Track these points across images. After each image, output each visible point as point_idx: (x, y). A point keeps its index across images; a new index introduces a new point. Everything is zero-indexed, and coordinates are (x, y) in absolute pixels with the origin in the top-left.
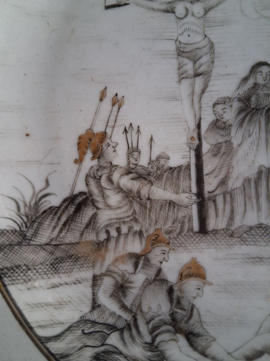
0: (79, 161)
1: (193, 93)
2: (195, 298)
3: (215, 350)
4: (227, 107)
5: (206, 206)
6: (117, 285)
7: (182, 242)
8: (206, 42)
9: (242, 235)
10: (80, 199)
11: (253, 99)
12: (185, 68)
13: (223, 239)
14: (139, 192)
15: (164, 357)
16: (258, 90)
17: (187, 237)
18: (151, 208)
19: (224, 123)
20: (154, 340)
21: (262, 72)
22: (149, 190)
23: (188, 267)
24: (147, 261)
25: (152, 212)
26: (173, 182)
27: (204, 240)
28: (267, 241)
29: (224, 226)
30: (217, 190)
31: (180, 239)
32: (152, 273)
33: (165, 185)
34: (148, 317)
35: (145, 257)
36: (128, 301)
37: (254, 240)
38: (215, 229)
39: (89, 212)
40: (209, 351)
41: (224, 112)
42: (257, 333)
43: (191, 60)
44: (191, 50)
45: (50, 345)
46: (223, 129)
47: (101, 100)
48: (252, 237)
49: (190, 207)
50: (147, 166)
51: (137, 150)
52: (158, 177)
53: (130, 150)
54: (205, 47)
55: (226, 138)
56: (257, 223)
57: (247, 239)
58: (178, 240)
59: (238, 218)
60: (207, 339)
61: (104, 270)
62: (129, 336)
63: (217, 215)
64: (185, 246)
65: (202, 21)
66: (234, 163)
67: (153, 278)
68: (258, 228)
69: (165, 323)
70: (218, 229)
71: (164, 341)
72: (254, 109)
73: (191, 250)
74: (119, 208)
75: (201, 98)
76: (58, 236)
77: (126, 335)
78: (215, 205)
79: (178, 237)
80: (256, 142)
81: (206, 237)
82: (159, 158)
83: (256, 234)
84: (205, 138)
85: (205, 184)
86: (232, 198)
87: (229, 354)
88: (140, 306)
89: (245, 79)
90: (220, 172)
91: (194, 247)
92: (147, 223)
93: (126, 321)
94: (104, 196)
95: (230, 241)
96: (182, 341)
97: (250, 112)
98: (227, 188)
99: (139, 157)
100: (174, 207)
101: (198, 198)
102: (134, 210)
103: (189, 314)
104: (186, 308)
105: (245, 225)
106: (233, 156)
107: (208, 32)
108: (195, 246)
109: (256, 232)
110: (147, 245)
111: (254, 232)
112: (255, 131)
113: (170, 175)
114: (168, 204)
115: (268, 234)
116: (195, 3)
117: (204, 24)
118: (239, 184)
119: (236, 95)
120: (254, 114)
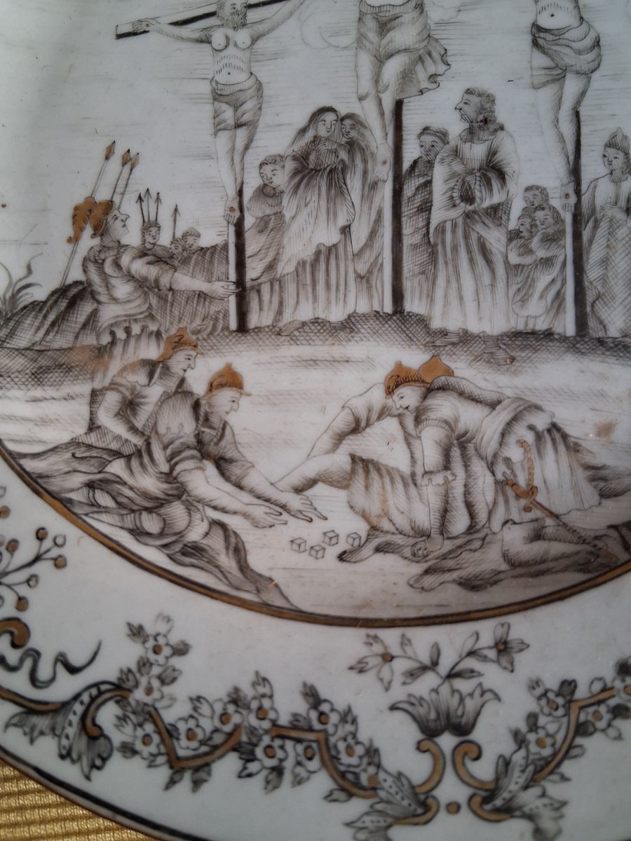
0: (74, 240)
1: (233, 149)
2: (227, 413)
3: (254, 480)
5: (247, 297)
6: (125, 401)
7: (214, 343)
8: (253, 79)
10: (74, 291)
11: (312, 157)
12: (223, 116)
13: (267, 339)
14: (157, 281)
15: (185, 490)
16: (318, 144)
17: (221, 337)
18: (174, 301)
19: (274, 189)
20: (172, 469)
21: (325, 121)
22: (172, 278)
23: (220, 375)
24: (167, 370)
25: (174, 306)
26: (204, 267)
27: (242, 340)
28: (324, 339)
29: (269, 322)
30: (263, 277)
31: (212, 340)
32: (172, 384)
33: (193, 271)
34: (166, 440)
35: (163, 364)
36: (139, 422)
37: (308, 338)
38: (258, 325)
39: (86, 308)
40: (245, 482)
41: (274, 175)
42: (309, 455)
43: (230, 105)
44: (231, 93)
45: (23, 462)
46: (272, 196)
47: (107, 158)
48: (305, 335)
49: (226, 300)
50: (169, 247)
51: (156, 224)
52: (184, 261)
53: (145, 225)
54: (251, 88)
55: (276, 209)
56: (313, 317)
57: (299, 338)
58: (209, 341)
59: (287, 311)
60: (244, 465)
61: (107, 383)
62: (138, 464)
63: (261, 309)
64: (218, 349)
65: (248, 53)
66: (286, 241)
67: (173, 390)
68: (313, 323)
69: (189, 447)
70: (262, 326)
71: (187, 470)
72: (312, 170)
73: (225, 354)
74: (129, 301)
75: (243, 156)
76: (43, 339)
77: (135, 463)
78: (260, 297)
79: (208, 337)
80: (314, 213)
81: (245, 337)
82: (185, 235)
83: (310, 331)
84: (248, 209)
85: (247, 269)
86: (281, 287)
87: (272, 484)
88: (155, 428)
89: (303, 131)
90: (267, 253)
91: (230, 350)
92: (168, 321)
93: (135, 446)
94: (108, 286)
95: (276, 340)
96: (210, 468)
97: (308, 174)
98: (275, 273)
99: (159, 234)
100: (205, 300)
101: (238, 287)
102: (150, 304)
103: (219, 434)
104: (216, 425)
105: (296, 321)
106: (284, 232)
108: (232, 348)
109: (310, 329)
110: (166, 349)
111: (308, 328)
112: (313, 199)
113: (200, 257)
114: (197, 296)
115: (325, 330)
116: (239, 30)
117: (250, 58)
118: (290, 268)
119: (290, 152)
120: (312, 176)
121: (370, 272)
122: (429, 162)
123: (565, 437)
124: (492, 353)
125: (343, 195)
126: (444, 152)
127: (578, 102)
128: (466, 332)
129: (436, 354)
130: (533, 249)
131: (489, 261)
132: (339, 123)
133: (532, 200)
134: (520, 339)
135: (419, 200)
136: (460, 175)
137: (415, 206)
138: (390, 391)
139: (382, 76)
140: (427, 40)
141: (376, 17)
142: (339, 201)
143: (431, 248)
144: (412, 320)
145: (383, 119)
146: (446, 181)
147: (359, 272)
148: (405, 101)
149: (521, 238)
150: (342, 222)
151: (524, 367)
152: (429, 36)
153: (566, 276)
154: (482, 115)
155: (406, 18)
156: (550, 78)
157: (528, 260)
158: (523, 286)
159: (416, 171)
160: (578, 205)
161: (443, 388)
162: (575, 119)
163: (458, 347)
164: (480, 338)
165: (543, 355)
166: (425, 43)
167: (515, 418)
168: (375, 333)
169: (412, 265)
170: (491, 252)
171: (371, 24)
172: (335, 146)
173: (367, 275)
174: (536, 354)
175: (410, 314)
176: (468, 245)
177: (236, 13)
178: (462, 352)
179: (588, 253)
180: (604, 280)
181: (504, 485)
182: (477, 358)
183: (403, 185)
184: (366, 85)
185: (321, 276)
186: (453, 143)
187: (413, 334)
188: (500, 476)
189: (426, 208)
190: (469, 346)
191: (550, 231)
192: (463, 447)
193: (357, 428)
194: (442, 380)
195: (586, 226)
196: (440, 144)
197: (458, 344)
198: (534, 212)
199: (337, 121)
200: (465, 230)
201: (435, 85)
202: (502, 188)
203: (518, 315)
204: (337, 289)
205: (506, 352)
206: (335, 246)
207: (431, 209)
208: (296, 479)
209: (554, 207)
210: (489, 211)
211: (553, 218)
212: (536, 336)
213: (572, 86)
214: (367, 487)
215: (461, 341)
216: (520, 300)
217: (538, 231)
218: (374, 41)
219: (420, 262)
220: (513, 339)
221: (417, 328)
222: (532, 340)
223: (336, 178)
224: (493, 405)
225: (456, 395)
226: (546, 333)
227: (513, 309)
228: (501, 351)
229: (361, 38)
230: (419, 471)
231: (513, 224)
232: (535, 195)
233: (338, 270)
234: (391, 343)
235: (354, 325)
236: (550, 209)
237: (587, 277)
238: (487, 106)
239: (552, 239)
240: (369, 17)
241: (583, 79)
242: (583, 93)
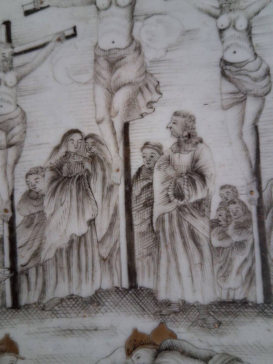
1: (6, 164)
4: (40, 176)
5: (19, 280)
8: (18, 111)
9: (53, 308)
11: (65, 168)
13: (35, 313)
16: (69, 158)
17: (0, 313)
19: (37, 193)
21: (73, 140)
23: (1, 343)
27: (16, 315)
28: (78, 312)
29: (36, 300)
30: (30, 263)
37: (65, 312)
38: (27, 303)
41: (37, 182)
43: (3, 131)
44: (4, 121)
46: (36, 199)
48: (63, 309)
49: (3, 283)
54: (18, 116)
55: (39, 209)
56: (69, 294)
57: (58, 312)
59: (49, 290)
63: (29, 289)
65: (14, 90)
66: (47, 233)
68: (69, 299)
70: (31, 303)
72: (65, 177)
73: (4, 327)
75: (14, 169)
78: (28, 279)
80: (68, 211)
81: (19, 313)
83: (67, 306)
84: (18, 210)
85: (18, 257)
86: (44, 271)
89: (58, 148)
90: (33, 243)
91: (7, 323)
95: (41, 314)
97: (62, 181)
98: (39, 260)
101: (11, 272)
105: (56, 298)
106: (45, 226)
107: (21, 101)
108: (9, 322)
109: (67, 304)
111: (65, 303)
112: (67, 200)
115: (78, 305)
116: (8, 72)
117: (16, 94)
118: (51, 255)
119: (48, 164)
120: (65, 182)
121: (111, 255)
122: (150, 169)
124: (204, 319)
125: (89, 196)
126: (161, 160)
127: (257, 119)
128: (184, 302)
129: (163, 321)
130: (230, 235)
131: (197, 245)
132: (83, 141)
133: (226, 196)
134: (224, 307)
135: (144, 198)
136: (172, 178)
137: (142, 202)
138: (129, 353)
139: (113, 104)
140: (145, 75)
141: (107, 58)
142: (85, 201)
144: (144, 293)
145: (116, 138)
146: (162, 183)
147: (103, 255)
148: (131, 123)
149: (220, 226)
150: (88, 216)
151: (228, 330)
152: (146, 72)
153: (254, 256)
154: (186, 132)
155: (129, 58)
156: (235, 101)
157: (226, 243)
158: (224, 264)
159: (141, 176)
160: (260, 198)
161: (170, 349)
162: (254, 132)
163: (179, 315)
164: (195, 307)
165: (242, 319)
166: (143, 77)
168: (116, 305)
169: (141, 249)
170: (199, 237)
171: (104, 64)
172: (81, 159)
173: (109, 258)
174: (236, 319)
175: (142, 289)
176: (181, 232)
177: (5, 60)
178: (182, 319)
179: (270, 237)
182: (194, 324)
183: (132, 187)
184: (102, 112)
185: (74, 259)
186: (166, 154)
187: (145, 305)
189: (149, 204)
190: (187, 314)
191: (241, 220)
194: (168, 342)
195: (267, 216)
196: (157, 155)
197: (179, 312)
198: (228, 205)
199: (82, 140)
200: (179, 220)
201: (151, 110)
202: (204, 187)
203: (221, 288)
204: (87, 270)
205: (214, 318)
206: (84, 235)
207: (153, 205)
209: (242, 202)
210: (195, 205)
211: (242, 210)
212: (236, 305)
213: (252, 106)
215: (181, 310)
216: (222, 276)
217: (232, 221)
218: (106, 77)
219: (147, 246)
220: (219, 307)
221: (148, 300)
222: (232, 308)
223: (83, 183)
224: (206, 360)
225: (179, 354)
226: (243, 302)
227: (218, 283)
228: (211, 317)
229: (97, 75)
231: (213, 215)
232: (228, 192)
233: (87, 255)
234: (129, 313)
235: (100, 299)
236: (240, 202)
237: (270, 256)
238: (190, 124)
239: (243, 227)
240: (102, 58)
241: (259, 101)
242: (260, 112)
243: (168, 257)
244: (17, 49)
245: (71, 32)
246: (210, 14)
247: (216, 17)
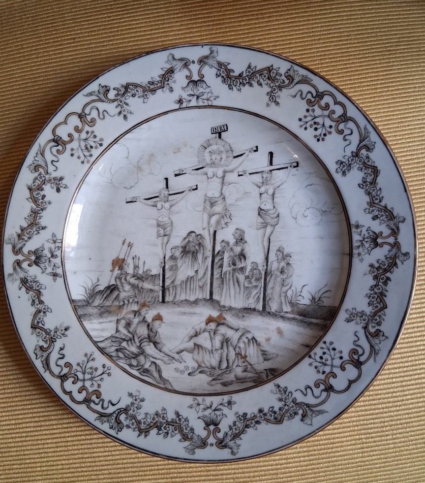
0: (112, 271)
1: (163, 243)
2: (158, 328)
3: (165, 349)
4: (177, 250)
5: (165, 291)
6: (127, 323)
7: (154, 306)
8: (170, 221)
9: (178, 304)
10: (112, 287)
11: (187, 247)
12: (160, 232)
13: (171, 305)
14: (138, 285)
15: (144, 352)
16: (190, 243)
18: (143, 292)
19: (175, 257)
20: (140, 345)
21: (192, 236)
22: (142, 284)
23: (156, 316)
24: (140, 314)
25: (143, 294)
26: (152, 281)
28: (188, 306)
29: (172, 300)
30: (170, 285)
32: (141, 318)
33: (149, 282)
34: (139, 335)
35: (139, 312)
37: (183, 306)
38: (168, 301)
39: (116, 293)
40: (162, 350)
41: (175, 252)
42: (181, 343)
43: (163, 229)
44: (163, 224)
45: (98, 344)
46: (175, 259)
47: (123, 244)
49: (159, 292)
50: (142, 274)
51: (138, 267)
52: (146, 279)
53: (135, 267)
54: (169, 223)
55: (176, 263)
56: (185, 299)
57: (180, 305)
59: (177, 296)
60: (162, 345)
61: (121, 317)
63: (169, 296)
64: (156, 308)
65: (169, 211)
66: (178, 274)
67: (142, 320)
69: (146, 338)
71: (145, 345)
72: (187, 251)
74: (129, 291)
75: (166, 246)
76: (103, 303)
77: (129, 342)
78: (169, 291)
79: (153, 304)
80: (187, 266)
81: (164, 304)
82: (147, 271)
83: (184, 303)
84: (167, 263)
85: (166, 282)
86: (176, 289)
87: (170, 351)
88: (136, 332)
89: (185, 238)
90: (172, 277)
92: (141, 298)
93: (130, 337)
94: (122, 286)
96: (152, 345)
98: (174, 284)
99: (139, 270)
100: (152, 292)
102: (135, 293)
103: (155, 335)
104: (154, 332)
105: (180, 300)
106: (178, 271)
107: (171, 217)
108: (160, 308)
110: (140, 307)
112: (187, 261)
113: (151, 278)
114: (150, 290)
115: (189, 303)
116: (166, 203)
117: (169, 213)
118: (179, 283)
119: (181, 245)
120: (187, 253)
121: (203, 285)
122: (223, 251)
123: (256, 341)
124: (238, 314)
125: (196, 260)
126: (228, 249)
127: (270, 236)
130: (252, 282)
131: (239, 285)
132: (196, 236)
136: (232, 256)
137: (218, 265)
138: (207, 324)
139: (210, 222)
141: (210, 201)
142: (195, 262)
143: (222, 279)
145: (210, 237)
146: (228, 258)
147: (200, 285)
149: (249, 278)
150: (195, 269)
151: (246, 319)
152: (226, 209)
153: (261, 292)
154: (240, 237)
155: (219, 202)
156: (262, 226)
157: (250, 285)
158: (248, 294)
159: (219, 254)
160: (267, 269)
161: (222, 324)
162: (268, 241)
165: (252, 316)
166: (225, 211)
167: (243, 335)
168: (204, 305)
169: (216, 284)
170: (240, 282)
171: (208, 203)
172: (194, 244)
173: (202, 287)
176: (233, 279)
177: (165, 197)
178: (229, 313)
179: (268, 285)
180: (272, 294)
181: (238, 354)
182: (233, 315)
183: (215, 258)
184: (205, 225)
185: (188, 286)
186: (231, 246)
187: (215, 306)
188: (237, 352)
189: (221, 266)
190: (231, 311)
191: (258, 277)
192: (227, 343)
193: (196, 335)
194: (223, 321)
195: (268, 277)
196: (227, 246)
197: (228, 310)
198: (254, 270)
201: (227, 226)
202: (245, 262)
203: (246, 303)
204: (193, 291)
205: (242, 314)
206: (193, 276)
207: (223, 267)
208: (177, 350)
209: (259, 269)
210: (240, 269)
211: (259, 273)
213: (269, 229)
214: (198, 353)
216: (247, 298)
217: (254, 277)
218: (209, 209)
219: (218, 283)
220: (244, 310)
222: (249, 311)
223: (194, 254)
224: (237, 330)
225: (226, 326)
227: (245, 301)
228: (240, 313)
229: (205, 208)
230: (214, 349)
231: (247, 274)
232: (254, 265)
233: (194, 285)
234: (208, 308)
235: (197, 302)
237: (267, 292)
238: (242, 234)
239: (258, 280)
240: (208, 201)
241: (273, 228)
242: (272, 233)
243: (227, 289)
244: (171, 193)
245: (195, 187)
246: (257, 186)
247: (260, 187)
